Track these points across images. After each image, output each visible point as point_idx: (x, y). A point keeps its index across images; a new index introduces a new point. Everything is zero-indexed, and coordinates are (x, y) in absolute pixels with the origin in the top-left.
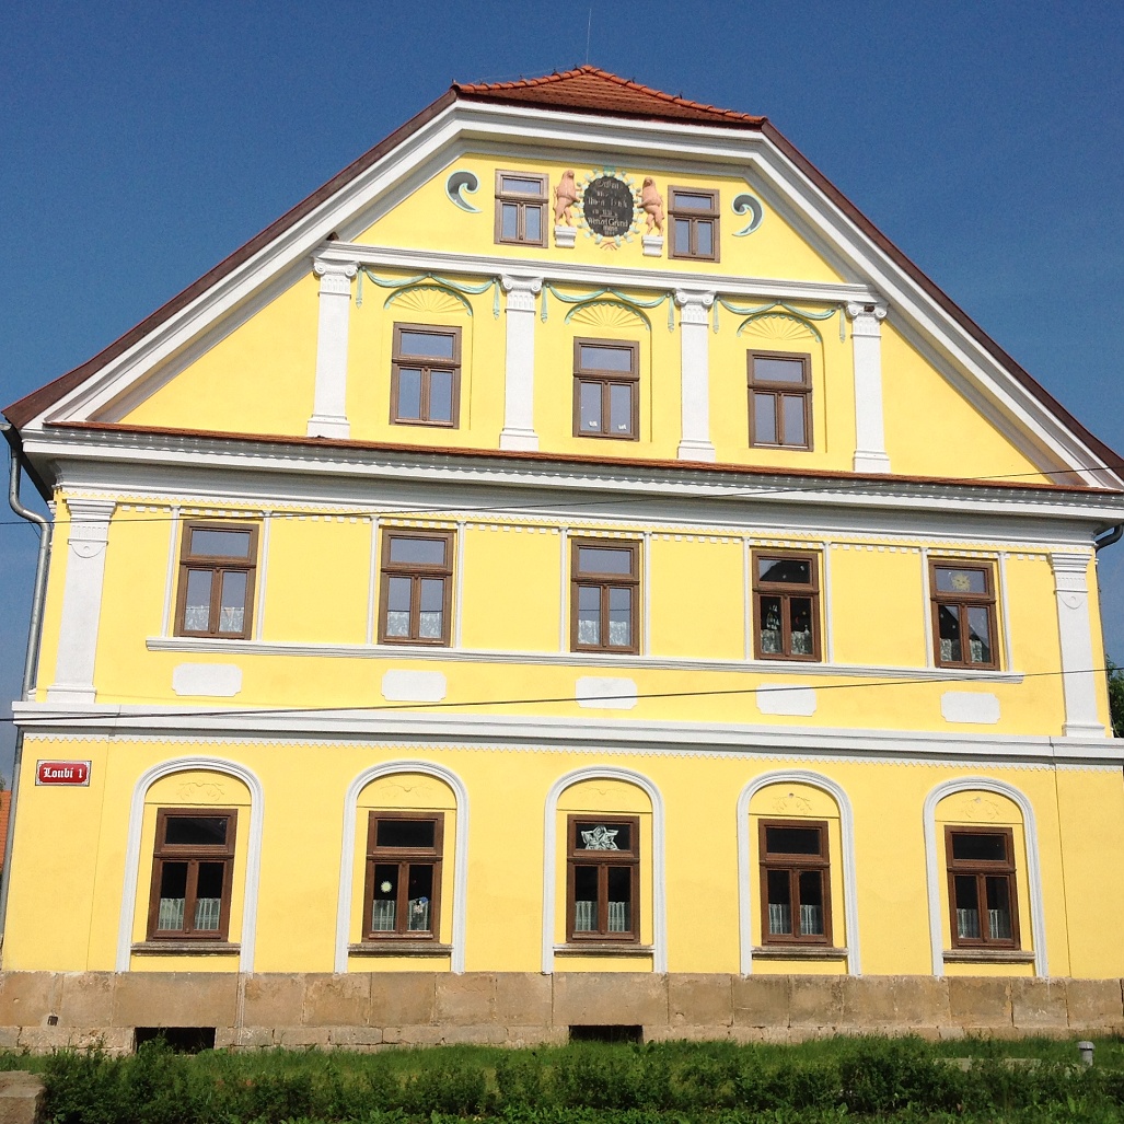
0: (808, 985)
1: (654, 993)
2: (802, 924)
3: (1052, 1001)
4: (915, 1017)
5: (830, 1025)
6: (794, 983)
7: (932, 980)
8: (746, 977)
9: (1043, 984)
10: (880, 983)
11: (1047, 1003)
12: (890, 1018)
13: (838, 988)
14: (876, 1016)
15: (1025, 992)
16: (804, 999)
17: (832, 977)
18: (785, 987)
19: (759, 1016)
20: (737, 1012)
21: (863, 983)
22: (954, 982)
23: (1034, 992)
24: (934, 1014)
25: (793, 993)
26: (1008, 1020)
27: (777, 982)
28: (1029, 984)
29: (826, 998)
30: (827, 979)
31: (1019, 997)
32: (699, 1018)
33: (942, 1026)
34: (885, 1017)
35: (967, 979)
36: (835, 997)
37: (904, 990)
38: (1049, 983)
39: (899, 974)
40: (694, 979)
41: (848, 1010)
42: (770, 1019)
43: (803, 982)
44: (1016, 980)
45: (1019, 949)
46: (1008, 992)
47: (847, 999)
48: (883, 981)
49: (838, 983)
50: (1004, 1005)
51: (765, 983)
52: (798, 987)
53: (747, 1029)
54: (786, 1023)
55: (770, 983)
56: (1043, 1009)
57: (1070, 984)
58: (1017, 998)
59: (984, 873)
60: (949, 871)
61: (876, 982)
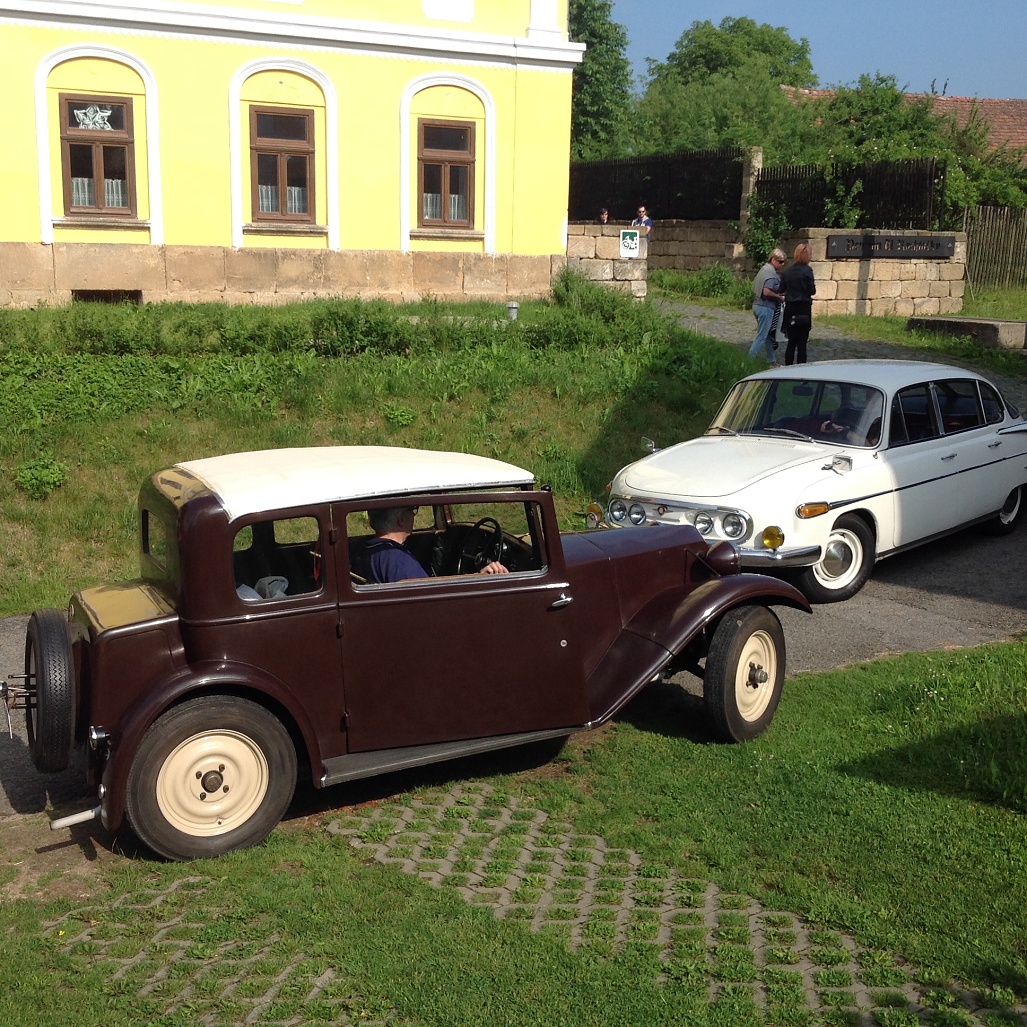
0: (293, 257)
1: (152, 262)
2: (289, 204)
3: (496, 272)
4: (383, 285)
5: (312, 291)
6: (280, 254)
7: (399, 254)
8: (237, 249)
9: (490, 259)
10: (356, 256)
11: (492, 274)
12: (363, 285)
13: (320, 260)
14: (352, 284)
15: (475, 264)
16: (289, 269)
17: (314, 251)
18: (271, 260)
19: (249, 283)
20: (229, 279)
21: (341, 256)
22: (418, 257)
23: (482, 264)
24: (399, 282)
25: (280, 264)
26: (459, 287)
27: (265, 254)
28: (478, 258)
29: (308, 268)
30: (309, 252)
31: (469, 269)
32: (194, 284)
33: (406, 292)
34: (359, 285)
35: (428, 253)
36: (316, 267)
37: (376, 262)
38: (494, 257)
39: (372, 249)
40: (189, 250)
41: (327, 279)
42: (259, 286)
43: (287, 255)
44: (468, 255)
45: (473, 228)
46: (461, 265)
47: (327, 270)
48: (358, 255)
49: (319, 256)
50: (457, 275)
51: (255, 255)
52: (284, 258)
53: (237, 294)
54: (273, 289)
55: (260, 254)
56: (488, 278)
57: (511, 258)
58: (468, 270)
59: (450, 162)
60: (418, 159)
61: (352, 255)
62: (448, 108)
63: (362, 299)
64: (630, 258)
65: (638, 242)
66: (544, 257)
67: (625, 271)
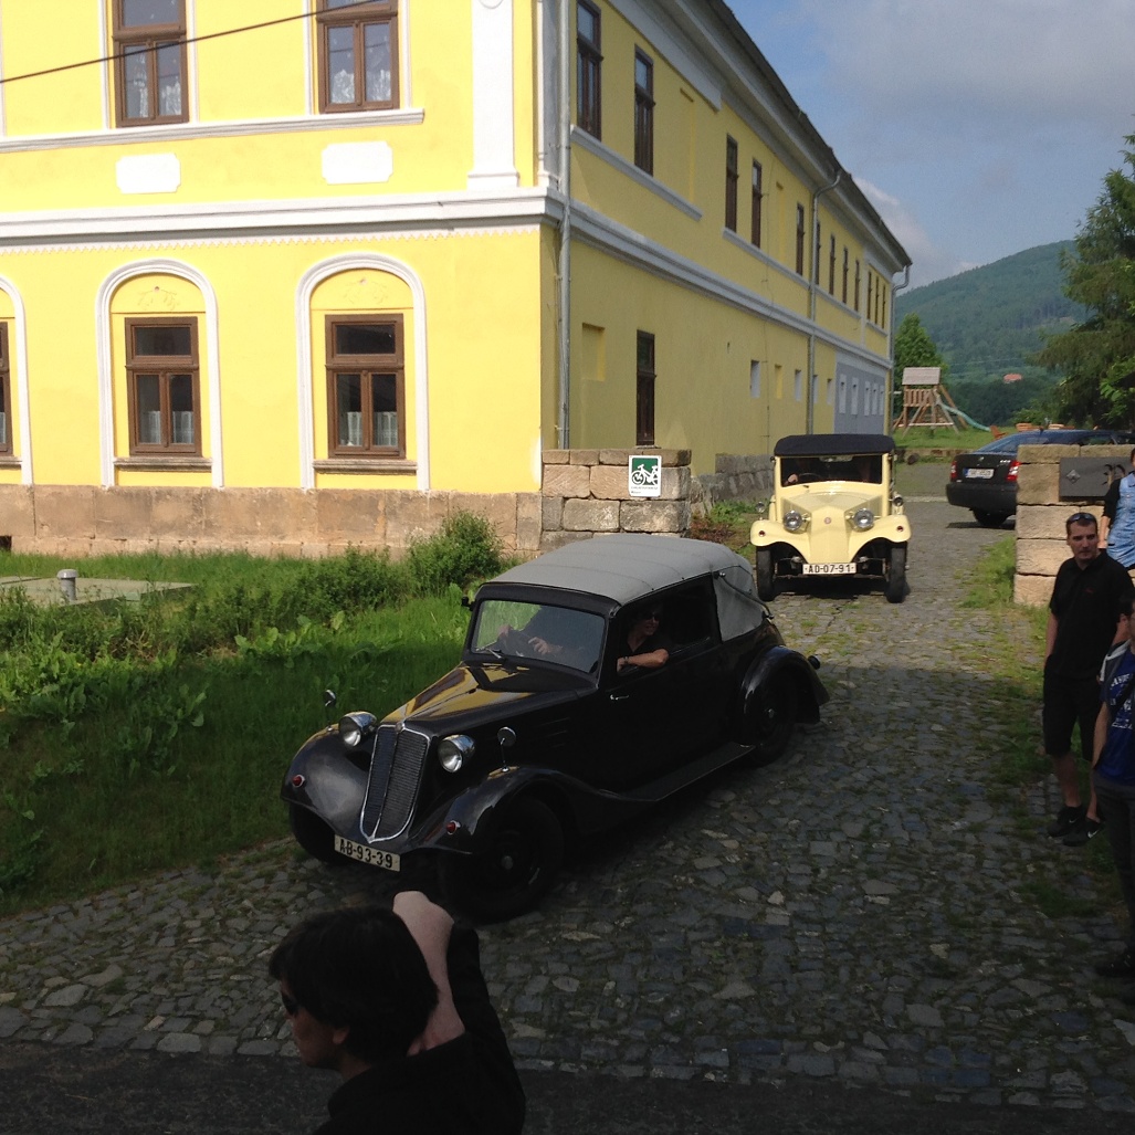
0: (168, 497)
1: (21, 504)
3: (432, 517)
4: (277, 532)
5: (191, 539)
6: (154, 495)
7: (298, 493)
8: (107, 489)
9: (423, 498)
10: (243, 495)
11: (426, 520)
12: (252, 533)
13: (200, 501)
14: (238, 531)
15: (401, 506)
16: (165, 512)
17: (193, 489)
18: (144, 500)
19: (120, 529)
20: (98, 524)
21: (224, 495)
22: (324, 496)
23: (411, 507)
24: (299, 529)
25: (154, 506)
26: (378, 537)
27: (137, 495)
28: (407, 498)
29: (186, 512)
30: (188, 491)
31: (393, 513)
32: (62, 530)
33: (313, 544)
34: (247, 532)
35: (337, 491)
36: (196, 510)
37: (269, 504)
38: (429, 497)
39: (264, 486)
40: (58, 491)
41: (209, 524)
42: (131, 532)
43: (163, 494)
44: (391, 493)
45: (404, 458)
46: (381, 507)
47: (208, 513)
48: (247, 494)
49: (200, 495)
50: (376, 521)
51: (126, 495)
52: (158, 499)
53: (107, 541)
54: (146, 536)
55: (131, 495)
56: (420, 526)
57: (454, 498)
58: (391, 513)
59: (370, 370)
60: (328, 369)
61: (239, 494)
62: (361, 299)
63: (250, 550)
64: (649, 499)
65: (659, 474)
66: (504, 496)
67: (637, 518)
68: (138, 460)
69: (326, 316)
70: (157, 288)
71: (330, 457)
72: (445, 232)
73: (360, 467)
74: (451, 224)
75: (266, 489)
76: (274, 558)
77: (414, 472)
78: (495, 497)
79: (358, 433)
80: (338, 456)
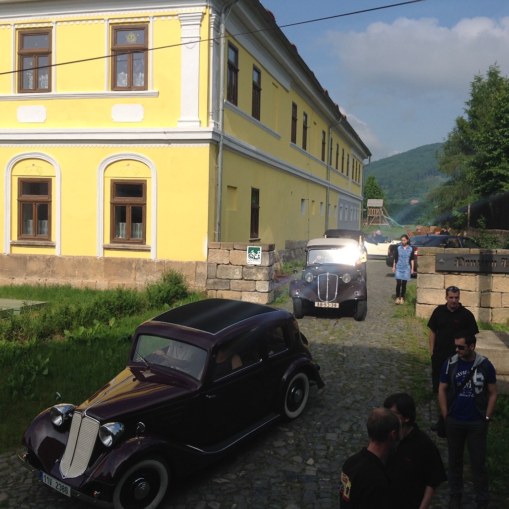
0: (35, 259)
3: (157, 271)
4: (85, 276)
5: (44, 279)
6: (28, 258)
7: (95, 258)
8: (6, 255)
9: (153, 262)
10: (70, 259)
11: (154, 272)
12: (74, 276)
13: (50, 261)
14: (67, 275)
15: (143, 266)
16: (33, 266)
17: (46, 256)
18: (23, 260)
19: (12, 274)
20: (2, 271)
21: (61, 259)
22: (107, 260)
23: (147, 266)
24: (95, 275)
25: (28, 263)
26: (133, 280)
27: (20, 257)
28: (145, 262)
29: (43, 266)
30: (44, 256)
31: (139, 269)
33: (101, 283)
34: (71, 276)
35: (114, 258)
36: (47, 265)
37: (81, 263)
38: (156, 262)
39: (79, 255)
41: (53, 272)
42: (17, 275)
43: (32, 258)
44: (139, 260)
45: (145, 244)
46: (134, 266)
47: (53, 267)
48: (71, 258)
49: (50, 259)
50: (131, 272)
51: (15, 258)
52: (30, 260)
53: (5, 279)
54: (24, 277)
55: (17, 258)
56: (151, 275)
57: (168, 263)
58: (138, 269)
59: (130, 204)
60: (111, 203)
61: (68, 258)
62: (128, 173)
63: (72, 284)
64: (255, 265)
66: (190, 263)
67: (250, 274)
68: (22, 242)
69: (111, 180)
70: (34, 165)
71: (111, 243)
72: (167, 145)
73: (125, 248)
74: (170, 141)
75: (81, 257)
76: (83, 288)
77: (150, 251)
78: (186, 263)
79: (124, 232)
80: (115, 242)
